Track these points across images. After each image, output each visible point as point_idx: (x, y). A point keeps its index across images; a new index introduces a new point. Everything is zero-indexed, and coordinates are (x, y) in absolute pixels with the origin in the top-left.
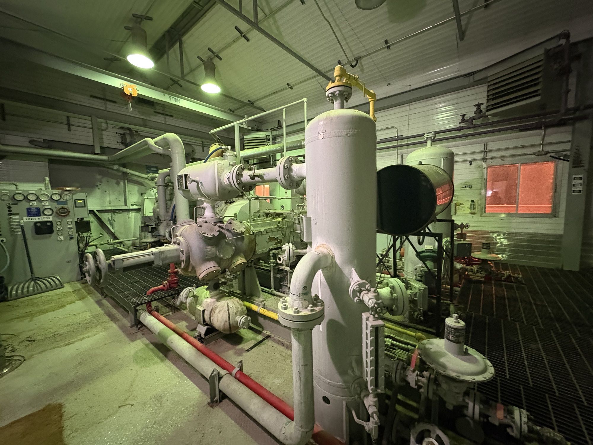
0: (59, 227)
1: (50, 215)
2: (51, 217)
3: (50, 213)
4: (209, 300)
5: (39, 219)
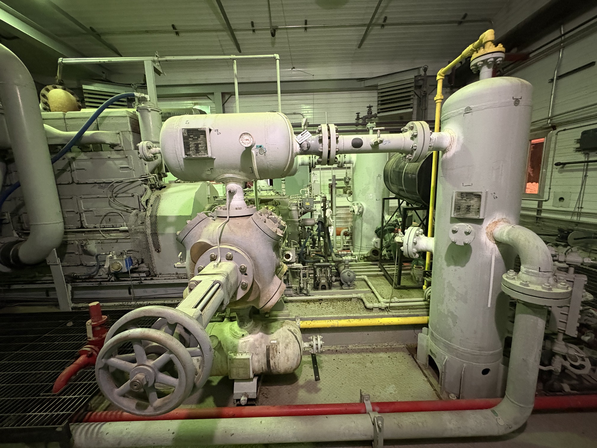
4: (251, 338)
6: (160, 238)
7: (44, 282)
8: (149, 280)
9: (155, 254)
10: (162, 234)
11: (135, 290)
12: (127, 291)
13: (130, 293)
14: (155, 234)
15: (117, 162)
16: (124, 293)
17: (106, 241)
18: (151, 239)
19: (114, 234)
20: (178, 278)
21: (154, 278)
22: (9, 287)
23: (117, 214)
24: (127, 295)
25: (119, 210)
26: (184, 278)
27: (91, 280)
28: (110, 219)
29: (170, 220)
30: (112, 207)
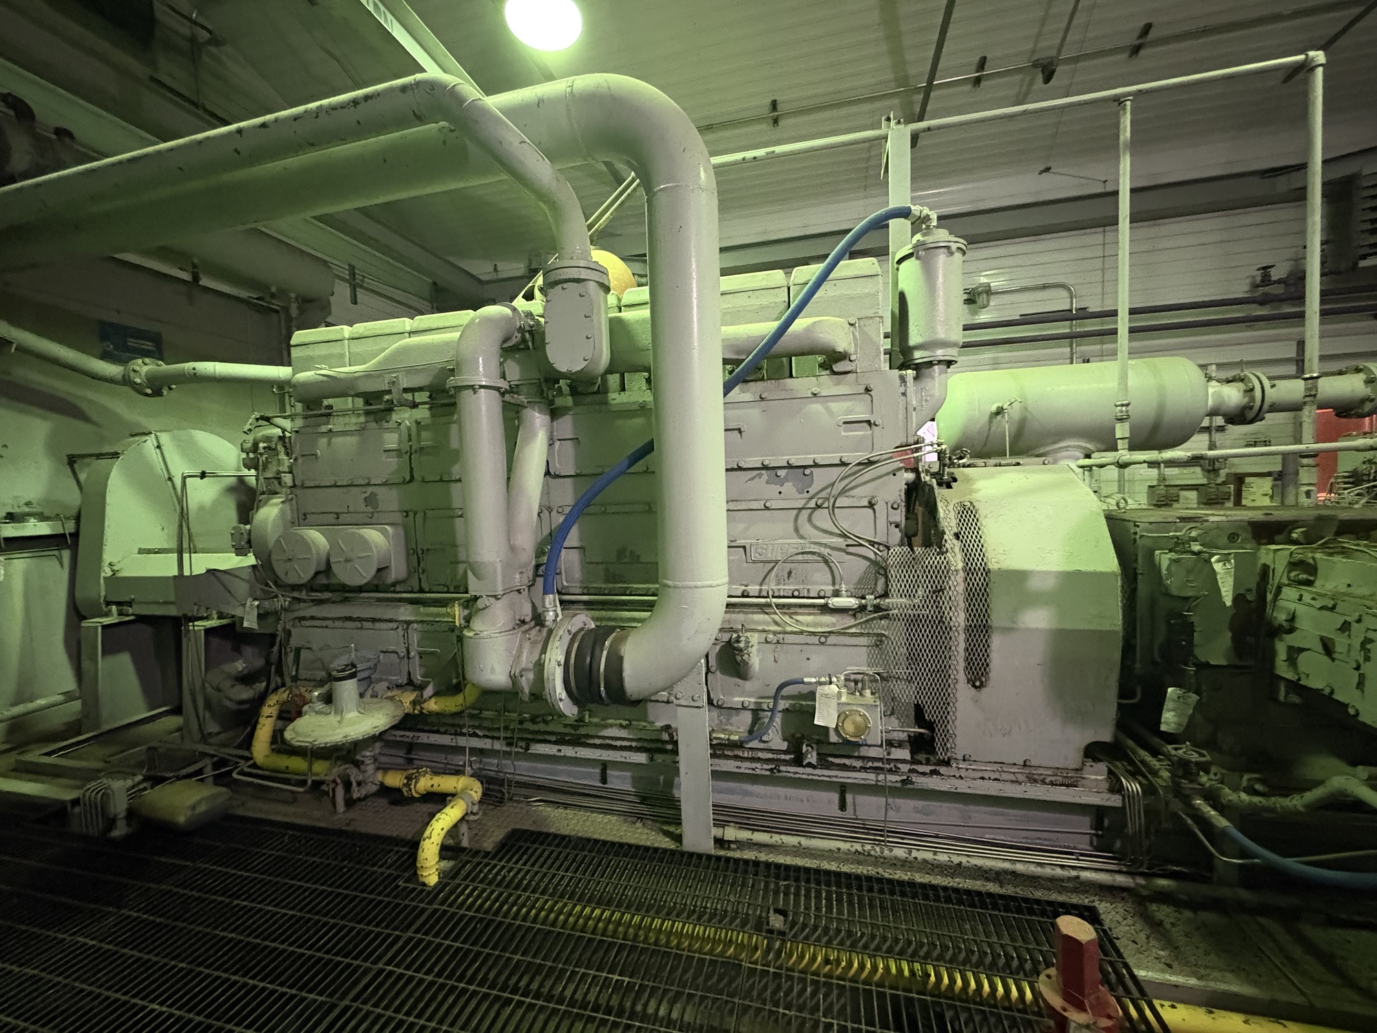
6: (997, 642)
7: (608, 741)
8: (924, 774)
9: (963, 691)
10: (1006, 630)
11: (862, 799)
12: (835, 797)
13: (843, 806)
14: (980, 630)
15: (835, 406)
16: (826, 803)
17: (790, 638)
18: (962, 646)
19: (810, 619)
20: (1032, 780)
21: (943, 770)
22: (527, 748)
23: (816, 558)
24: (834, 810)
25: (826, 546)
26: (1052, 784)
27: (740, 753)
28: (790, 573)
29: (1034, 584)
30: (802, 537)
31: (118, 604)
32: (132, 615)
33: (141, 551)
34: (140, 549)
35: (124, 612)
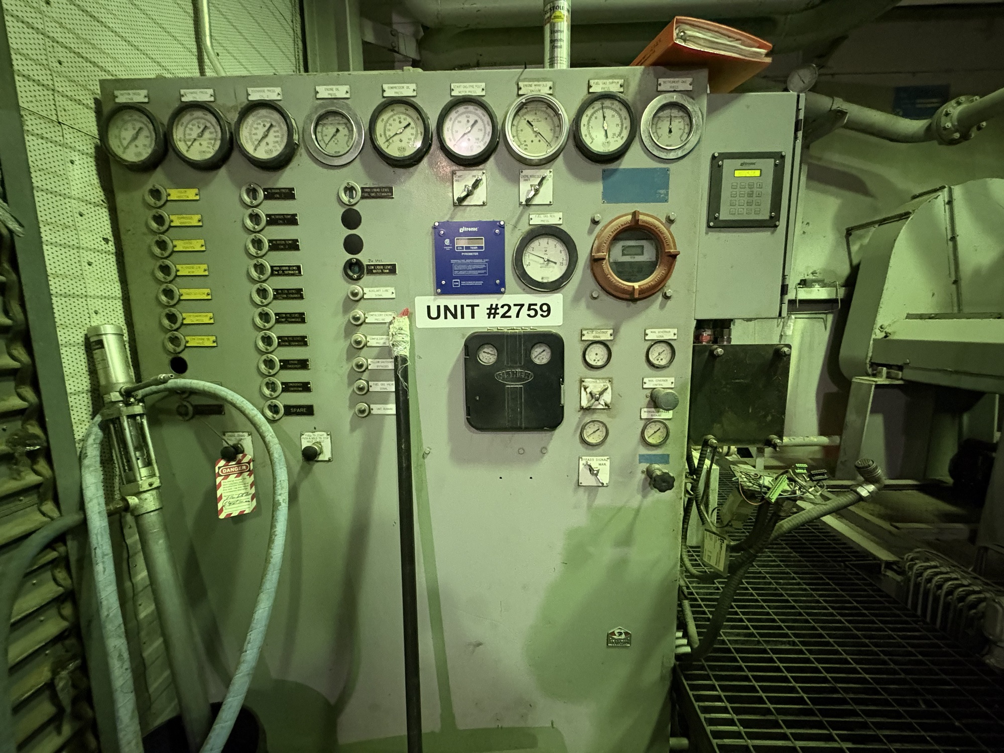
0: (594, 386)
1: (554, 287)
2: (556, 300)
3: (554, 273)
5: (492, 311)
31: (889, 366)
32: (902, 379)
33: (909, 316)
34: (908, 314)
35: (893, 375)
